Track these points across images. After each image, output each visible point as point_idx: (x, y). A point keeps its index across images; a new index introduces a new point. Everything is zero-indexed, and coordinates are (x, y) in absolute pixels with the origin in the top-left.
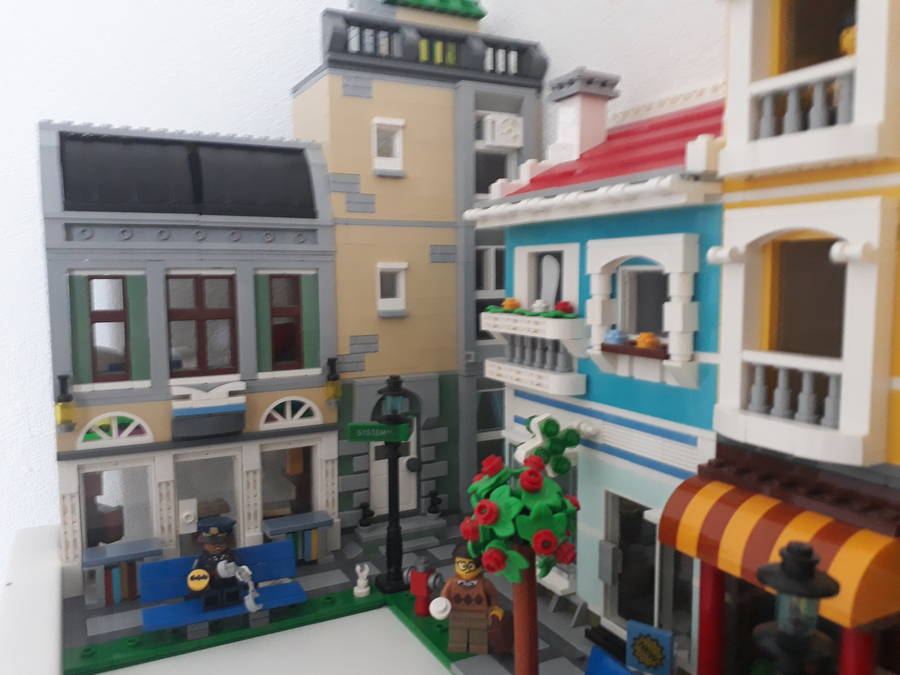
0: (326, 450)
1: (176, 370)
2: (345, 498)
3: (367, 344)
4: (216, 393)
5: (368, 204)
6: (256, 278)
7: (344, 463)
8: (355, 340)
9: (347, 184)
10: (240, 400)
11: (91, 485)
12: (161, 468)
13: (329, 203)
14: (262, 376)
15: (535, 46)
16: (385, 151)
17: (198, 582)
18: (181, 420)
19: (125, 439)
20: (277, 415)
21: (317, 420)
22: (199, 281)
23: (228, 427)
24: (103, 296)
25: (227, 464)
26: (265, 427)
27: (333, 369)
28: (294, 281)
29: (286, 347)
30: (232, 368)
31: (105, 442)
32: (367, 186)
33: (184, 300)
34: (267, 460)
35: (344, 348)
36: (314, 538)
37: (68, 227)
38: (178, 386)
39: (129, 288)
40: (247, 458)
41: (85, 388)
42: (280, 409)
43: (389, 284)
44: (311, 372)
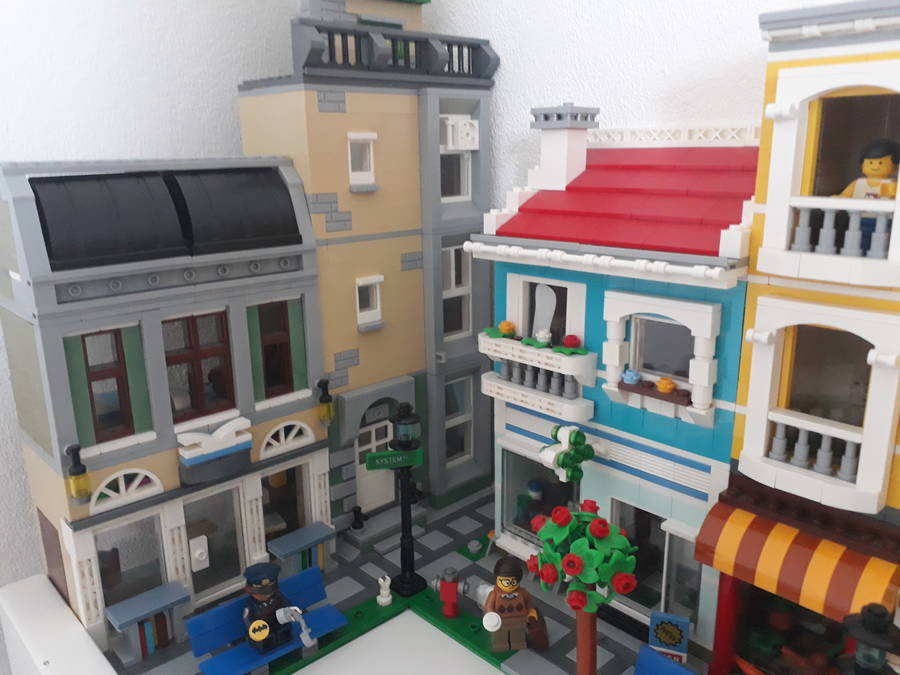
0: (317, 467)
1: (179, 418)
2: (336, 507)
3: (350, 358)
5: (344, 221)
6: (247, 312)
7: (335, 475)
8: (338, 357)
9: (328, 202)
10: (248, 437)
12: (172, 518)
14: (258, 407)
15: (487, 42)
16: (359, 164)
17: (259, 632)
19: (133, 494)
20: (273, 442)
21: (309, 438)
22: (190, 322)
23: (237, 463)
26: (265, 454)
27: (325, 391)
28: (282, 307)
29: (278, 374)
30: (228, 404)
31: (116, 501)
32: (344, 204)
35: (330, 367)
36: (319, 551)
37: (59, 288)
38: (183, 433)
40: (247, 489)
41: (93, 451)
42: (276, 437)
43: (365, 297)
44: (303, 394)
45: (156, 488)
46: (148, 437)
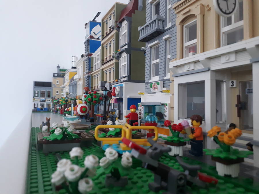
0: (51, 104)
1: (41, 97)
4: (43, 99)
5: (56, 86)
6: (47, 91)
7: (53, 105)
8: (54, 96)
9: (54, 85)
10: (45, 99)
11: (35, 105)
12: (39, 104)
13: (53, 86)
14: (47, 98)
16: (57, 82)
18: (41, 100)
22: (43, 91)
23: (44, 101)
24: (36, 92)
25: (44, 104)
26: (47, 102)
27: (52, 98)
28: (50, 92)
29: (49, 96)
30: (45, 97)
31: (36, 101)
33: (42, 92)
34: (47, 104)
36: (50, 109)
37: (35, 88)
38: (41, 98)
39: (38, 91)
40: (45, 104)
41: (35, 98)
42: (48, 100)
43: (57, 92)
44: (51, 98)
45: (39, 101)
46: (38, 98)
